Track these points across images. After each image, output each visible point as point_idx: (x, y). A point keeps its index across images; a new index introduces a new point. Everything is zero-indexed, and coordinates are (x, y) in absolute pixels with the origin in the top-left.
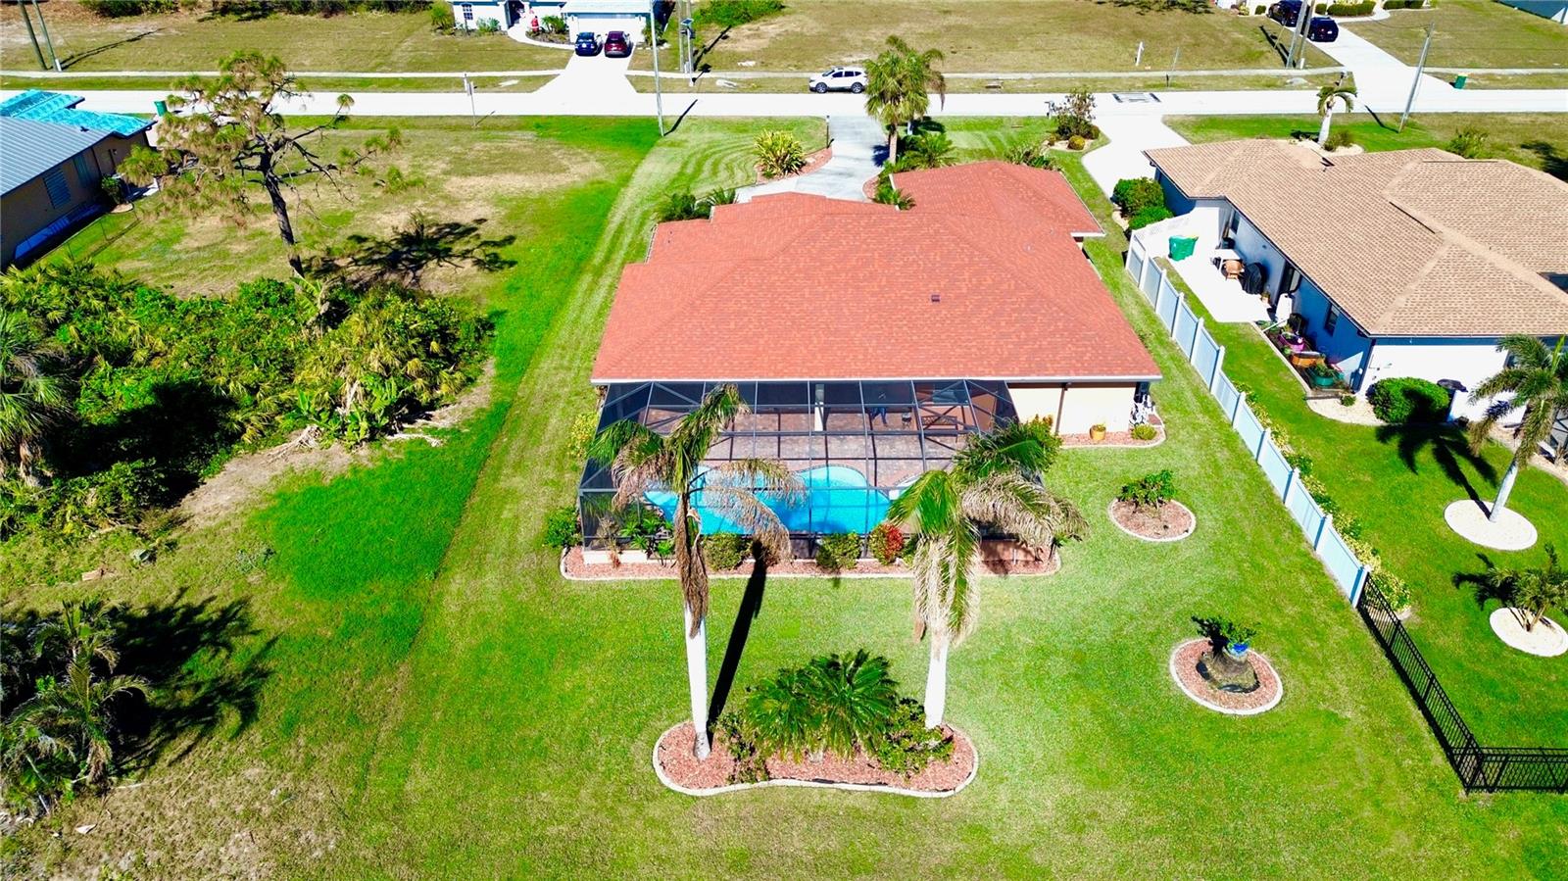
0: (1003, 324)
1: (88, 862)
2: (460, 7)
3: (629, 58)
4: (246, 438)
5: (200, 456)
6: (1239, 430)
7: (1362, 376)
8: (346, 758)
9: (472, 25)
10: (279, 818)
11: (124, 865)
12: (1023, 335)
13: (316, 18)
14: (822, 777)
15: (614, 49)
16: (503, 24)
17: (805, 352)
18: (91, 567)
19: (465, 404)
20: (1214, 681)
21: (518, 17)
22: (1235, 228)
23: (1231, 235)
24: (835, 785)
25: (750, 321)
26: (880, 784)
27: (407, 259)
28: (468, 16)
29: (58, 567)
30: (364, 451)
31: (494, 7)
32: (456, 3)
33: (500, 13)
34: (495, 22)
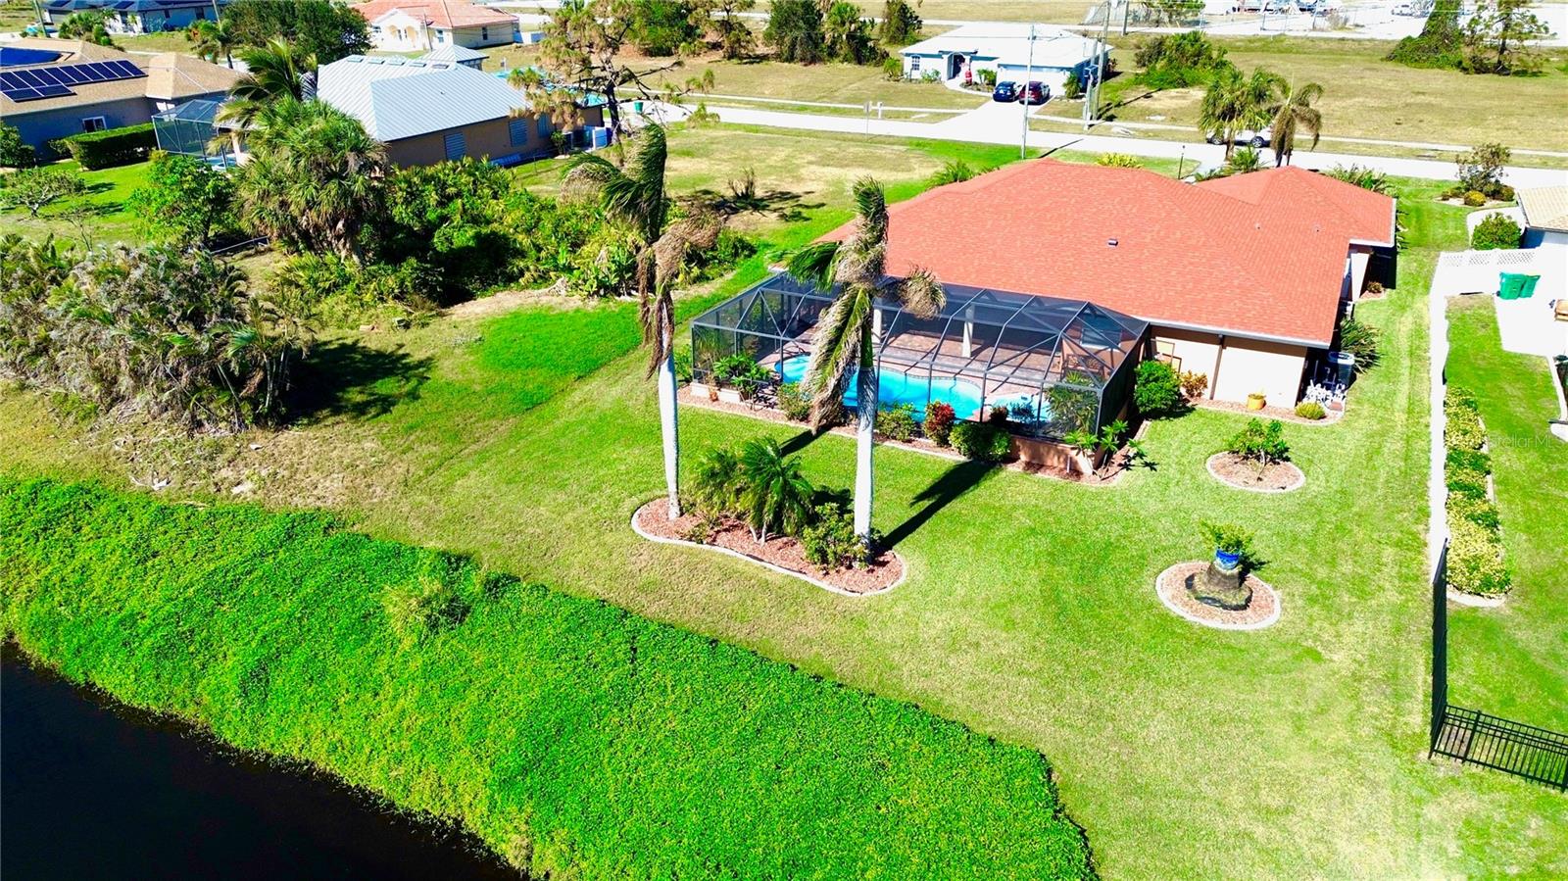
0: (1174, 273)
1: (246, 466)
2: (910, 59)
3: (1042, 106)
4: (522, 281)
5: (482, 282)
8: (432, 456)
9: (916, 75)
10: (365, 474)
11: (264, 473)
13: (798, 66)
14: (755, 555)
16: (944, 75)
17: (962, 270)
18: (369, 323)
19: (691, 292)
20: (1195, 592)
25: (925, 240)
26: (800, 572)
27: (730, 207)
28: (916, 67)
29: (350, 320)
30: (594, 302)
31: (939, 60)
32: (908, 55)
33: (942, 65)
34: (937, 73)
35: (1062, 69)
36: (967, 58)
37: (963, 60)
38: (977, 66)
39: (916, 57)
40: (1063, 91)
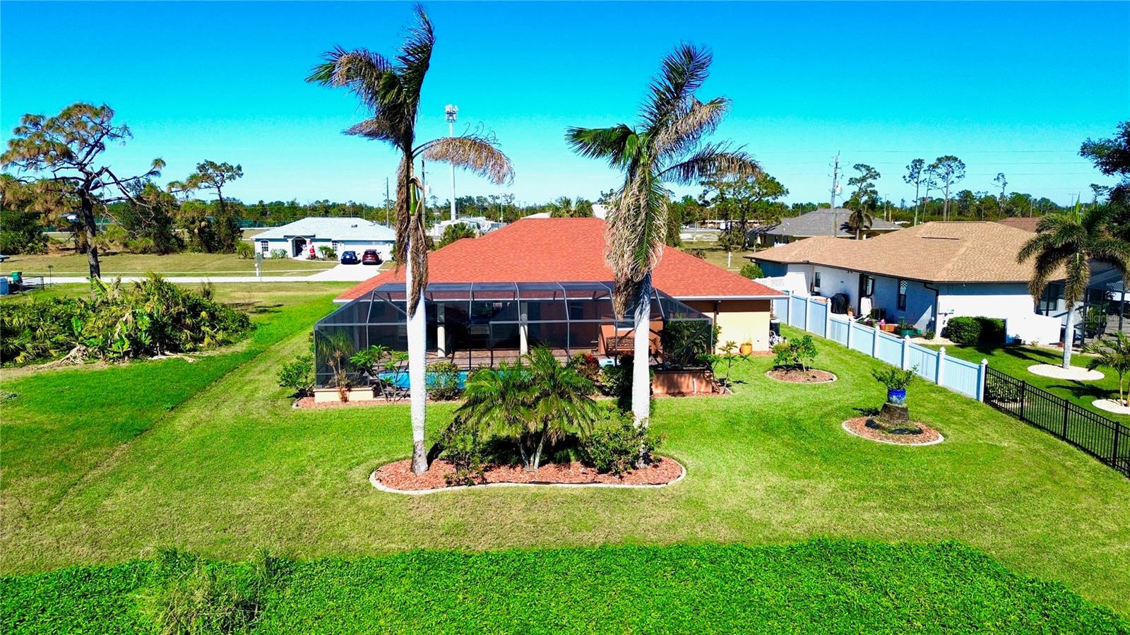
2: (260, 243)
3: (379, 266)
4: (19, 359)
6: (854, 348)
7: (935, 322)
9: (267, 254)
12: (680, 276)
15: (369, 259)
16: (290, 254)
19: (222, 350)
20: (885, 429)
21: (302, 250)
22: (818, 285)
23: (816, 289)
24: (551, 485)
26: (596, 482)
28: (266, 249)
31: (285, 243)
32: (257, 240)
33: (288, 247)
34: (285, 252)
35: (387, 242)
36: (308, 240)
37: (305, 242)
38: (317, 245)
39: (264, 241)
40: (389, 257)
